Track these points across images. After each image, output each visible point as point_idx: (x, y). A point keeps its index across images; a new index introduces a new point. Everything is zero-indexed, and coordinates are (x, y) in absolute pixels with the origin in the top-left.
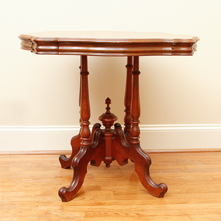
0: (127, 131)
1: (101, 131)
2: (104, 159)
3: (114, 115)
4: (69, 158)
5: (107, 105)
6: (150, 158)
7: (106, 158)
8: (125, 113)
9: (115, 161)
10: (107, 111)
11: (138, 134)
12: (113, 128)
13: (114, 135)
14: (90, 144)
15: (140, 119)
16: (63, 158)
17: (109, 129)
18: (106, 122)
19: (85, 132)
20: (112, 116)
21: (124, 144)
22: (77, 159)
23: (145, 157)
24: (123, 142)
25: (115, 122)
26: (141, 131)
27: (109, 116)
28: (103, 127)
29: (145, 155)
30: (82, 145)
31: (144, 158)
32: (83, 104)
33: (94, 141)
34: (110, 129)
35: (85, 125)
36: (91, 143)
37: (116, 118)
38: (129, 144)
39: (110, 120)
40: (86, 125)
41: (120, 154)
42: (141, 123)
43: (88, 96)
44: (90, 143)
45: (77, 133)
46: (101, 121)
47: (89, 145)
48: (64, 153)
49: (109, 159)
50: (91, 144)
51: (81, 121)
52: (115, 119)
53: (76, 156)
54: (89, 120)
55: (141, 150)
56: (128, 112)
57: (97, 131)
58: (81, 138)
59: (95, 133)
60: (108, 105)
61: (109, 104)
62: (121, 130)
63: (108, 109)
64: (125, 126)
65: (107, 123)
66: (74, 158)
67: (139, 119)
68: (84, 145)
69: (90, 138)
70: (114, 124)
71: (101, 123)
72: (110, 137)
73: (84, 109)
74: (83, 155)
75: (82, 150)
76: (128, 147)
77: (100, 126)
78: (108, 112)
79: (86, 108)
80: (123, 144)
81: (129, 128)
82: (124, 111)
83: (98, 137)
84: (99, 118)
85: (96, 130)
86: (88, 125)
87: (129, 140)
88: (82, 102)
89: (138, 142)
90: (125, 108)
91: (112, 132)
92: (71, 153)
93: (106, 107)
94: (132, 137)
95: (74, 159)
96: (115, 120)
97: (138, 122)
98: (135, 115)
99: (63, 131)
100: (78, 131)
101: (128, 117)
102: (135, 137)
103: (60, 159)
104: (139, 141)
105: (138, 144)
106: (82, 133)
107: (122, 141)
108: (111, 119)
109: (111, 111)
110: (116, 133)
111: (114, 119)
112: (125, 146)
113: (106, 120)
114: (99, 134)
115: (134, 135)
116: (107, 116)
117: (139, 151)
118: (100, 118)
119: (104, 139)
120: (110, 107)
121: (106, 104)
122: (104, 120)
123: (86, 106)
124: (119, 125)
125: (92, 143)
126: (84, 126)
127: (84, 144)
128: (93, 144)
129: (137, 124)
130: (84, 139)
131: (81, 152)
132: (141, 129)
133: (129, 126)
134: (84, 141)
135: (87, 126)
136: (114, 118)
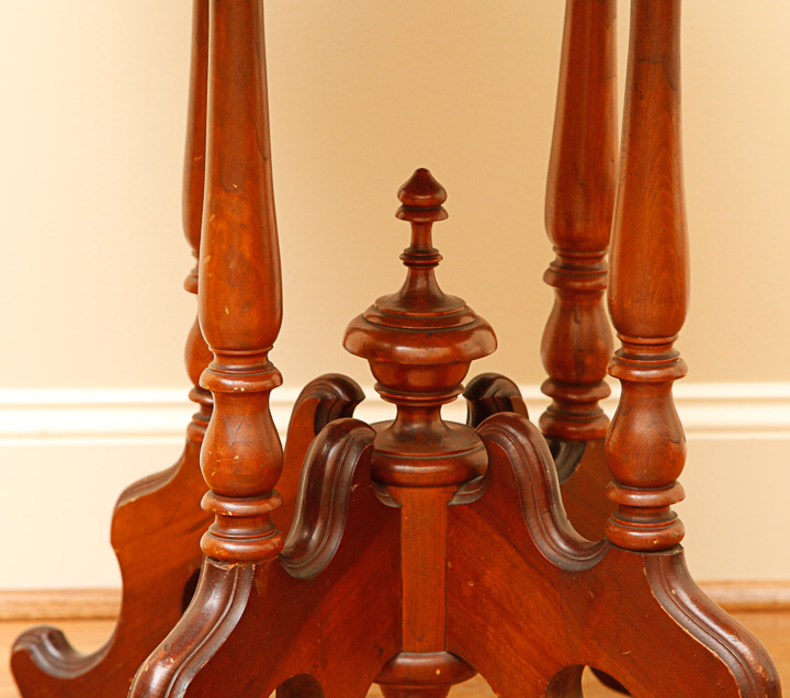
0: (565, 439)
1: (362, 443)
2: (389, 665)
3: (472, 315)
4: (93, 657)
5: (416, 225)
6: (768, 663)
7: (401, 660)
8: (549, 297)
9: (478, 679)
10: (412, 280)
11: (666, 464)
12: (455, 412)
13: (465, 474)
14: (277, 550)
15: (681, 344)
16: (47, 659)
17: (428, 421)
18: (404, 368)
19: (241, 449)
20: (456, 319)
21: (555, 543)
22: (170, 676)
23: (729, 661)
24: (545, 532)
25: (476, 369)
26: (688, 436)
27: (429, 322)
28: (375, 411)
29: (730, 638)
30: (215, 559)
31: (717, 666)
32: (222, 226)
33: (309, 523)
34: (436, 427)
35: (238, 394)
36: (285, 536)
37: (484, 333)
38: (593, 549)
39: (439, 352)
40: (248, 394)
41: (519, 629)
42: (688, 374)
43: (266, 158)
44: (276, 540)
45: (165, 454)
46: (365, 362)
47: (269, 554)
48: (52, 612)
49: (429, 670)
50: (282, 544)
51: (197, 358)
52: (480, 343)
53: (160, 649)
54: (272, 356)
55: (695, 601)
56: (578, 285)
57: (333, 437)
58: (206, 501)
59: (319, 461)
60: (422, 232)
61: (429, 225)
62: (525, 430)
63: (421, 258)
64: (550, 401)
65: (415, 379)
66: (145, 667)
67: (676, 346)
68: (230, 558)
69: (276, 501)
70: (465, 383)
71: (361, 372)
72: (432, 492)
73: (232, 265)
74: (222, 638)
75: (214, 601)
76: (582, 573)
77: (354, 396)
78: (420, 284)
79: (248, 254)
80: (547, 550)
81: (581, 411)
82: (545, 278)
83: (343, 491)
84: (351, 330)
85: (324, 432)
86: (266, 393)
87: (593, 513)
88: (216, 209)
89: (671, 531)
90: (548, 254)
91: (455, 444)
92: (117, 610)
93: (409, 246)
94: (614, 494)
95: (149, 674)
96: (476, 350)
97: (671, 370)
98: (646, 311)
99: (43, 435)
100: (176, 434)
101: (574, 327)
102: (644, 487)
103: (22, 666)
104: (672, 520)
105: (669, 551)
106: (214, 460)
107: (532, 522)
108: (449, 344)
109: (447, 280)
110: (481, 457)
111: (468, 346)
112: (563, 563)
113: (404, 356)
114: (352, 463)
115: (634, 477)
116: (413, 321)
117: (677, 605)
118: (357, 335)
119: (394, 505)
120: (435, 245)
121: (408, 225)
122: (389, 353)
123: (247, 239)
124: (508, 390)
125: (291, 540)
126: (227, 396)
127: (231, 547)
128: (302, 546)
129: (663, 386)
130: (232, 507)
131: (200, 616)
132: (686, 415)
133: (586, 397)
134: (230, 520)
135: (259, 400)
136: (468, 335)
